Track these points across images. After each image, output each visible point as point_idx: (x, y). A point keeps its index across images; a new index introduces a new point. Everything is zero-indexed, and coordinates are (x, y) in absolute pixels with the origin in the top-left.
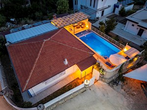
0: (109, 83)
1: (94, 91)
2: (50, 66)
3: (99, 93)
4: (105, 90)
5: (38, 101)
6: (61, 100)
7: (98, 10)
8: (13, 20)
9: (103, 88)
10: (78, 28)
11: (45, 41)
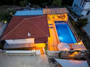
0: (49, 59)
1: (37, 58)
2: (20, 33)
3: (39, 61)
4: (44, 62)
5: (9, 48)
6: (16, 53)
7: (84, 10)
8: (29, 4)
9: (44, 60)
10: (59, 18)
11: (25, 19)
